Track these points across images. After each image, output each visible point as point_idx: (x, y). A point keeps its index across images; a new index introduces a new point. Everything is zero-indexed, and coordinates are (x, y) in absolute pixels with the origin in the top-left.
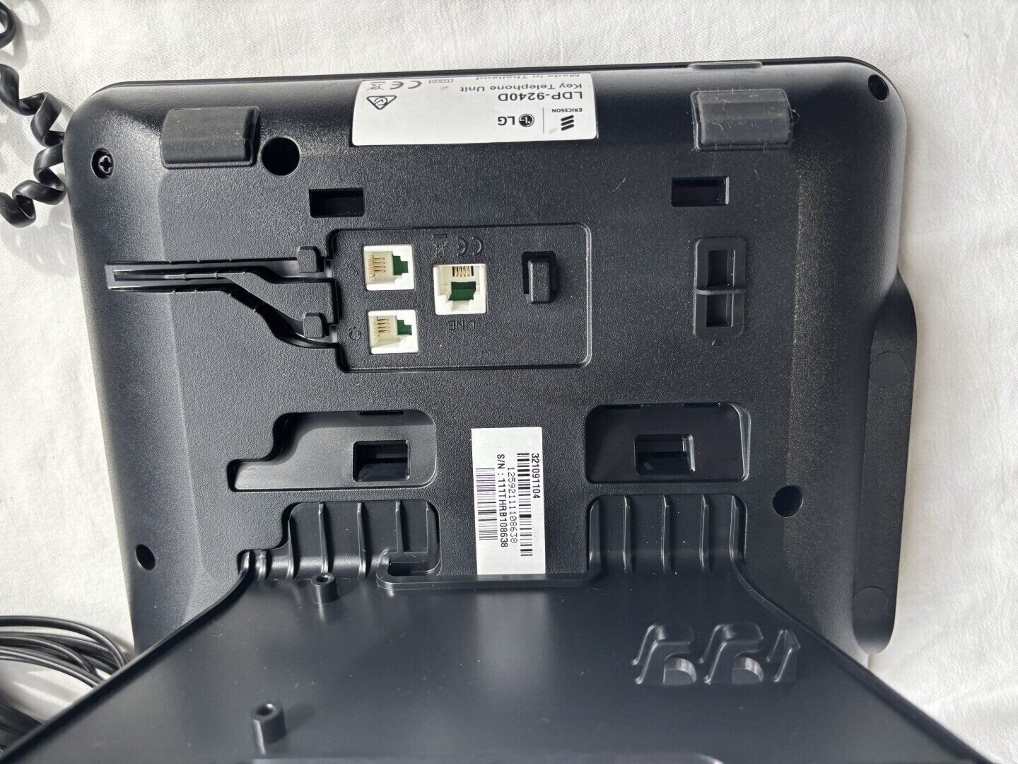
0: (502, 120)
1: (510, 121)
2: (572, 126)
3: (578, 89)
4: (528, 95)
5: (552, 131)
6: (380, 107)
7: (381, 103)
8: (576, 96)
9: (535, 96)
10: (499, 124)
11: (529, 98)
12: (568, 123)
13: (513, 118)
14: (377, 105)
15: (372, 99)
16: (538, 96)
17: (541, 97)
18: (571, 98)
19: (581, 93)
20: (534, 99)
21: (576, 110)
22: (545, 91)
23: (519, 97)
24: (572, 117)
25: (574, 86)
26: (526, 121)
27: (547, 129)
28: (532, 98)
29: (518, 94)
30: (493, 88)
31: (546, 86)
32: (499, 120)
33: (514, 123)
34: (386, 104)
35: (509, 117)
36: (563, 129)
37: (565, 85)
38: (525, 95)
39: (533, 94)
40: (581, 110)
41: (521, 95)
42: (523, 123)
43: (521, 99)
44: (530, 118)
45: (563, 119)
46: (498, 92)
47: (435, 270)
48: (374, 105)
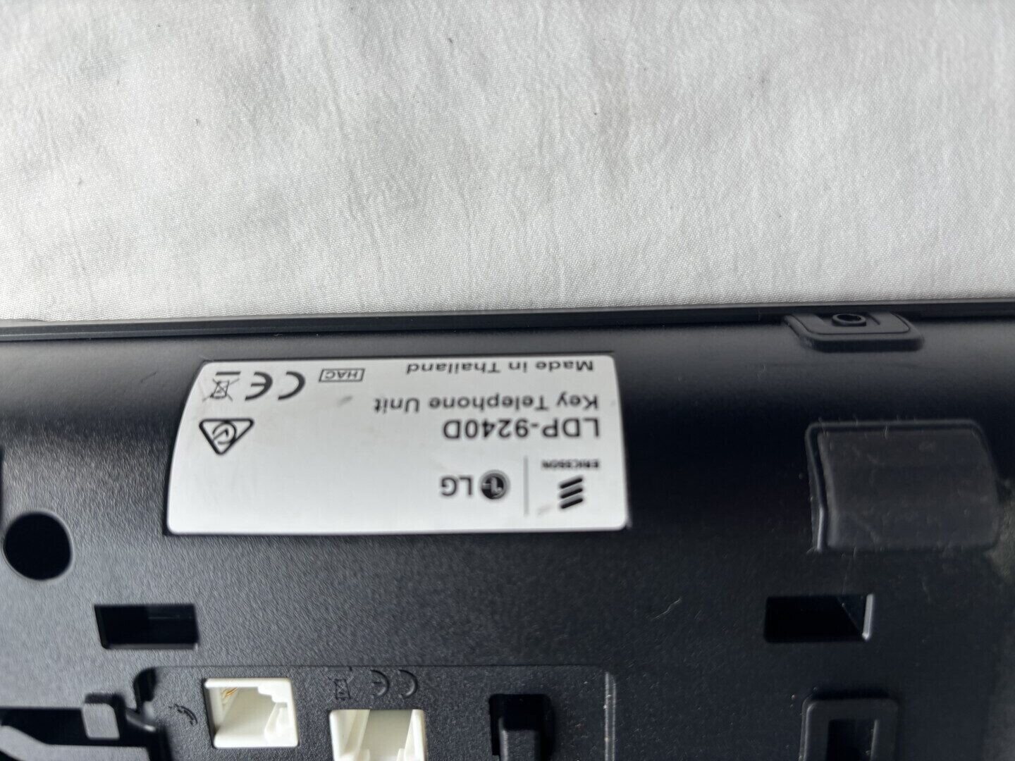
0: (449, 485)
1: (463, 486)
2: (580, 501)
3: (592, 412)
4: (499, 426)
5: (543, 510)
6: (221, 448)
7: (224, 438)
8: (587, 428)
9: (511, 428)
10: (445, 494)
11: (501, 434)
12: (572, 494)
13: (469, 480)
14: (216, 442)
15: (209, 427)
16: (518, 428)
17: (522, 432)
18: (578, 434)
19: (596, 421)
20: (508, 435)
21: (588, 465)
22: (529, 414)
23: (481, 430)
24: (579, 480)
25: (584, 403)
26: (494, 487)
27: (533, 506)
28: (505, 432)
29: (480, 421)
30: (435, 403)
31: (531, 401)
32: (444, 485)
33: (470, 492)
34: (233, 441)
35: (463, 478)
36: (564, 506)
37: (567, 398)
38: (493, 426)
39: (507, 422)
40: (597, 465)
41: (485, 424)
42: (488, 493)
43: (486, 434)
44: (501, 482)
45: (564, 486)
46: (443, 415)
48: (211, 442)
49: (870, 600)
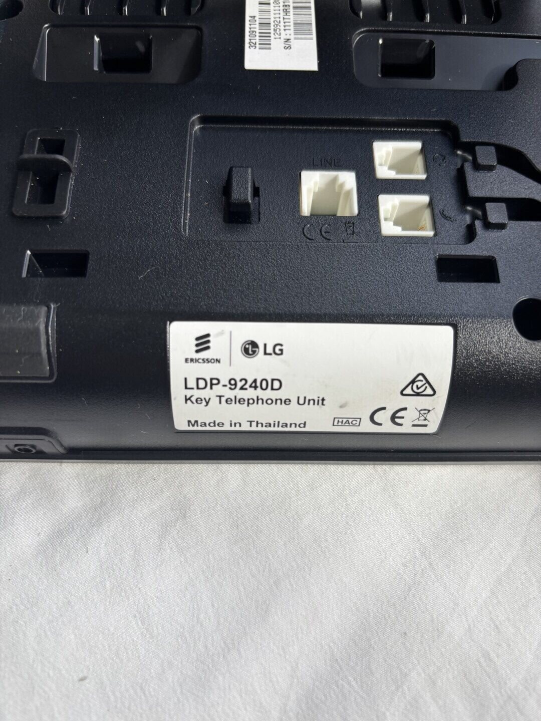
0: (278, 350)
1: (270, 350)
2: (197, 339)
3: (189, 393)
4: (247, 386)
5: (222, 333)
6: (420, 378)
7: (420, 384)
8: (192, 383)
9: (240, 384)
10: (281, 345)
11: (246, 381)
12: (203, 343)
13: (265, 353)
14: (424, 382)
15: (429, 391)
16: (236, 384)
17: (233, 382)
18: (198, 379)
19: (186, 388)
20: (241, 380)
21: (192, 360)
22: (229, 394)
23: (258, 384)
24: (197, 351)
25: (193, 399)
26: (250, 348)
27: (226, 337)
28: (243, 382)
29: (259, 389)
30: (287, 402)
31: (227, 401)
32: (281, 350)
33: (265, 345)
34: (413, 382)
35: (270, 354)
36: (208, 335)
37: (204, 403)
38: (251, 386)
39: (242, 388)
40: (186, 360)
41: (256, 387)
42: (254, 344)
43: (255, 381)
44: (246, 351)
45: (208, 348)
46: (282, 394)
47: (356, 211)
48: (428, 382)
49: (24, 275)
